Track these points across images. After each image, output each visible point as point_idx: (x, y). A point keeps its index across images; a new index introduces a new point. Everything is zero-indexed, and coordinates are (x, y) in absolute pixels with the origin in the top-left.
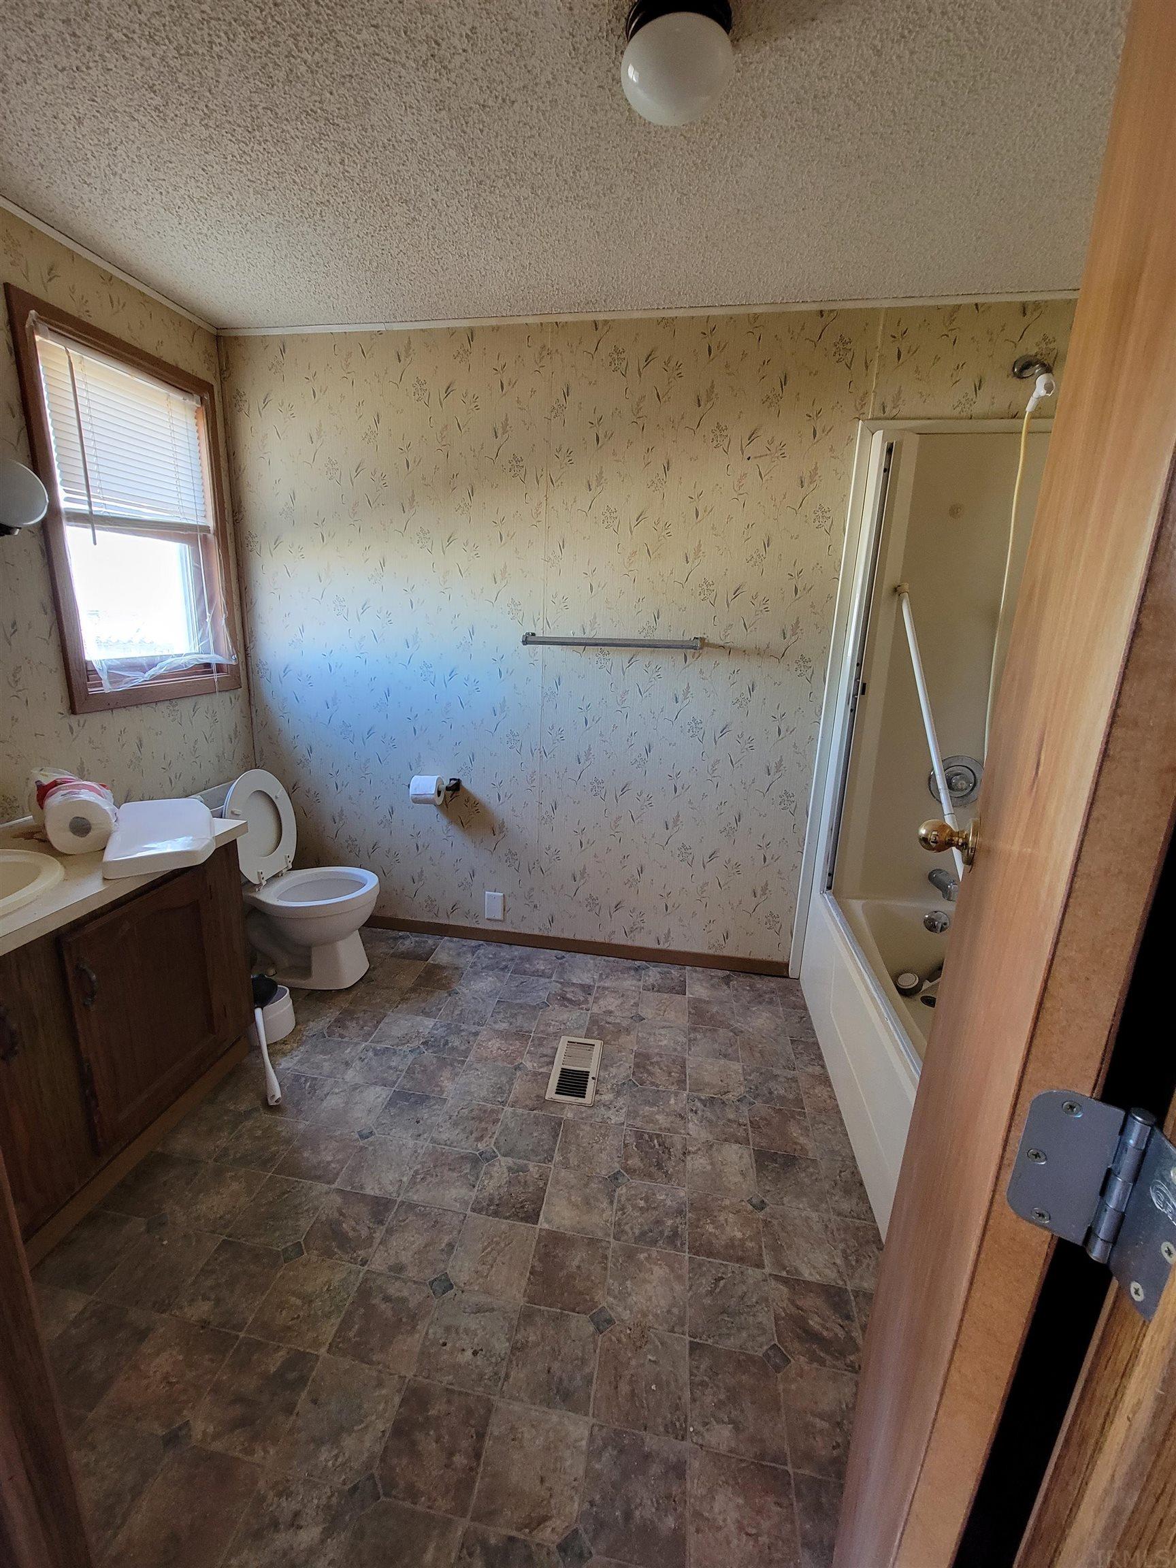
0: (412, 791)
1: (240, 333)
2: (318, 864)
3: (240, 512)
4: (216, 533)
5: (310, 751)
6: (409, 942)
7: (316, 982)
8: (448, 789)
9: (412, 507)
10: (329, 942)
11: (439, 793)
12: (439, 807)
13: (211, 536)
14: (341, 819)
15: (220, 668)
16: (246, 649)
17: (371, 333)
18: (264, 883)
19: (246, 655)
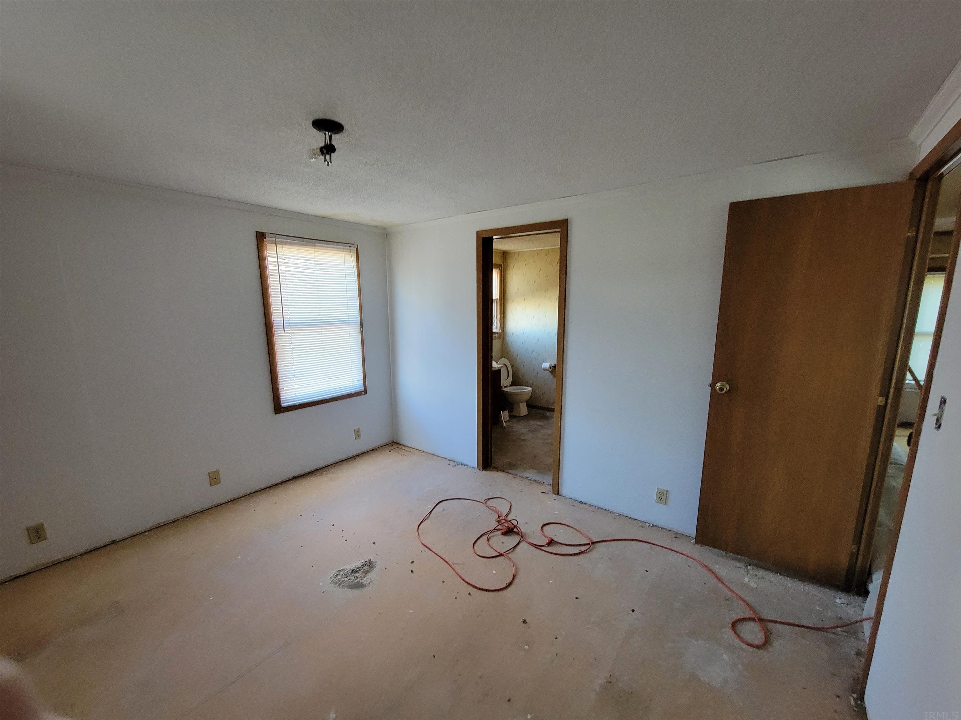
0: (542, 367)
1: (509, 252)
2: (517, 386)
3: (505, 293)
4: (499, 300)
5: (517, 356)
6: (540, 411)
7: (514, 414)
8: (553, 367)
9: (547, 291)
10: (518, 403)
11: (550, 368)
12: (551, 372)
13: (498, 301)
14: (524, 375)
15: (497, 333)
16: (503, 328)
17: (539, 250)
18: (504, 387)
19: (503, 330)
